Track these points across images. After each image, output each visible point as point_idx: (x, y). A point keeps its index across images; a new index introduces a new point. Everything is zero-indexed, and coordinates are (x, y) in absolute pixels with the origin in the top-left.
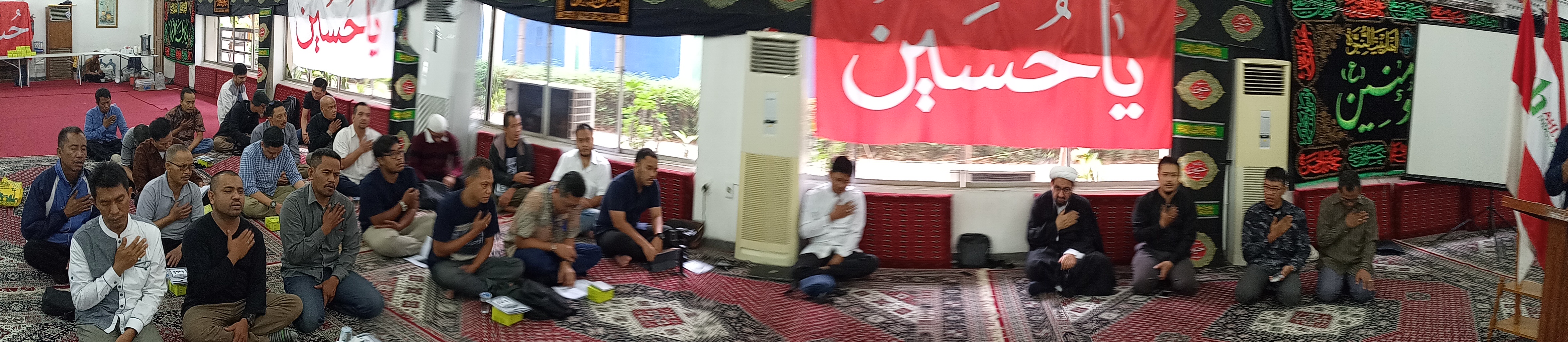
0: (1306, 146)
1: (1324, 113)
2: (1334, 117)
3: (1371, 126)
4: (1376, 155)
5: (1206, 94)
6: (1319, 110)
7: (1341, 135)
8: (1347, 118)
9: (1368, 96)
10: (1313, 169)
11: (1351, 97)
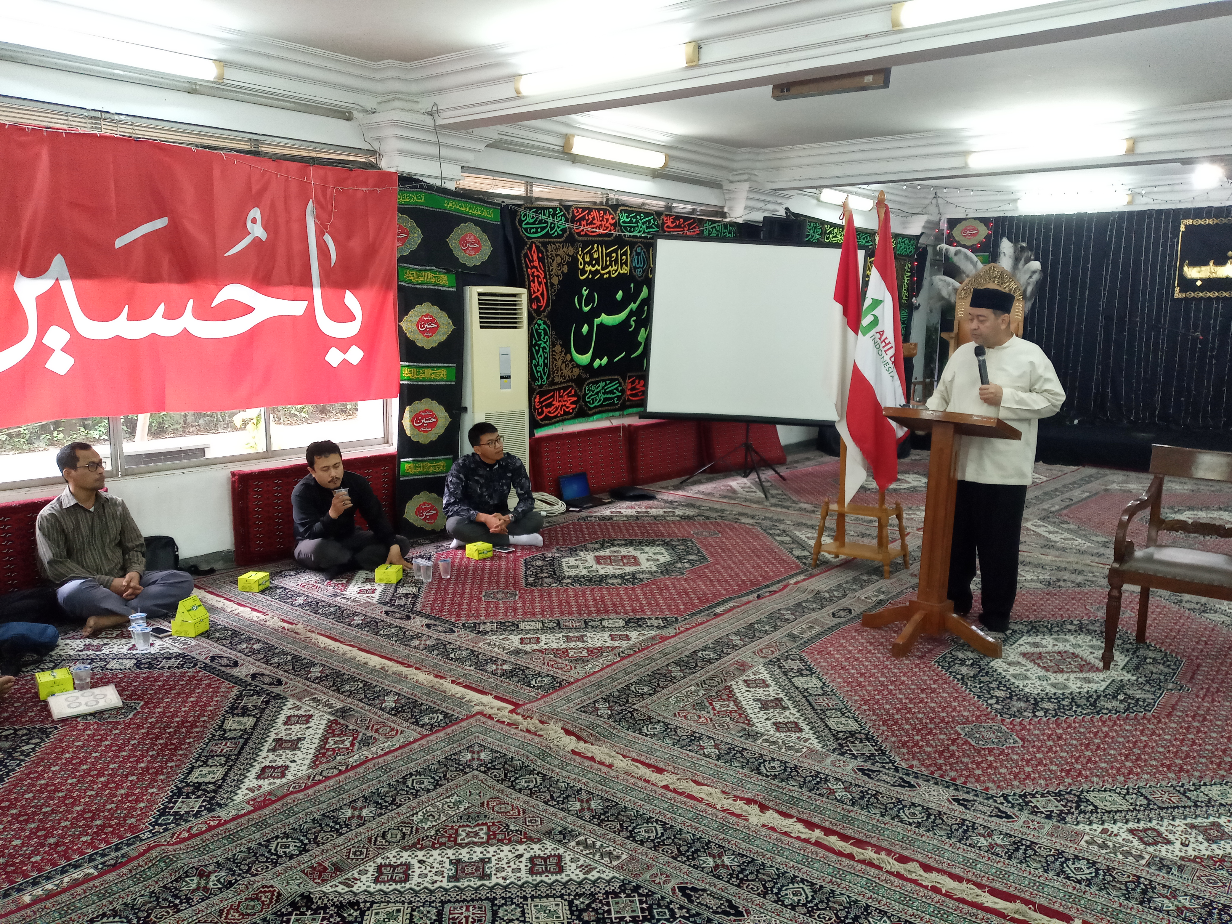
0: (541, 386)
1: (558, 348)
2: (569, 351)
3: (605, 360)
4: (611, 392)
5: (433, 331)
6: (553, 345)
7: (576, 372)
8: (582, 351)
9: (601, 326)
10: (549, 412)
11: (585, 329)
